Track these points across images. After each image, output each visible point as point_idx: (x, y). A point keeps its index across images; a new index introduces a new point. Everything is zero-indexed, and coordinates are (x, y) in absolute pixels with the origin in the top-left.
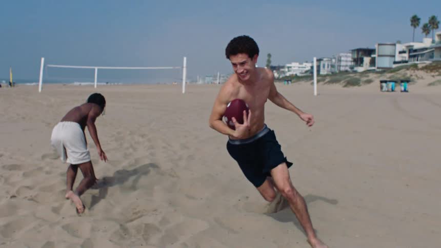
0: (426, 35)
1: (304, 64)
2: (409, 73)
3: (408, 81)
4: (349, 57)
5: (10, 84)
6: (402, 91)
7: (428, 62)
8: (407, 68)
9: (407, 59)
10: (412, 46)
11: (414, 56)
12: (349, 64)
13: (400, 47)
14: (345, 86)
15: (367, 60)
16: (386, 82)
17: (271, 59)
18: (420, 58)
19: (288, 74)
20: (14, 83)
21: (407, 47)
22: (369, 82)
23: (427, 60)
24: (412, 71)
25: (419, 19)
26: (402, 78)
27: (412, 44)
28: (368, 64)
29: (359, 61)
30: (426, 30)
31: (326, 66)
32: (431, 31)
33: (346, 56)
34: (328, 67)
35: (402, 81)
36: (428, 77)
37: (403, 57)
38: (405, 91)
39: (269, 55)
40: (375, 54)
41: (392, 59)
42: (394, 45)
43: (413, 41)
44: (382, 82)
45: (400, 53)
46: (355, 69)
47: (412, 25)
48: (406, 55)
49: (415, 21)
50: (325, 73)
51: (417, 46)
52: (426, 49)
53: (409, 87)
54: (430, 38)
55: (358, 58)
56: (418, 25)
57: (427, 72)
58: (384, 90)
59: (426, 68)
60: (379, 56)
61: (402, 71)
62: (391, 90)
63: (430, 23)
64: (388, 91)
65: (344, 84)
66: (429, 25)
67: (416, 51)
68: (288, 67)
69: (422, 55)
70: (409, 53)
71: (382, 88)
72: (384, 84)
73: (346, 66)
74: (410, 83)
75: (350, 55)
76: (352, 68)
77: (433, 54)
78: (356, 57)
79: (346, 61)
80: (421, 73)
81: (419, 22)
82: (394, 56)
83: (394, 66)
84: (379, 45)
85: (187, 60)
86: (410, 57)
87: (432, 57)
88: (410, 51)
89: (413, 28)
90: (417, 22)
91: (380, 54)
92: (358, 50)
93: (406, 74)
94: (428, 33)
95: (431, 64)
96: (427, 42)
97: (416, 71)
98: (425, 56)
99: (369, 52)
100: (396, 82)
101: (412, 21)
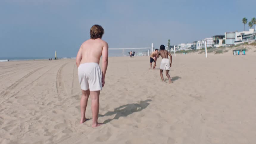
0: (251, 27)
1: (187, 44)
2: (245, 47)
3: (245, 50)
4: (211, 40)
5: (55, 58)
6: (243, 55)
7: (253, 41)
8: (243, 44)
9: (241, 40)
10: (244, 33)
11: (245, 38)
12: (212, 43)
13: (237, 34)
14: (216, 53)
15: (221, 41)
16: (235, 51)
17: (170, 42)
18: (248, 39)
19: (179, 50)
20: (57, 58)
21: (241, 34)
22: (227, 51)
23: (252, 40)
24: (246, 46)
25: (246, 20)
26: (242, 49)
27: (243, 32)
28: (222, 43)
29: (217, 42)
30: (251, 25)
31: (199, 45)
32: (253, 25)
33: (210, 40)
34: (200, 45)
35: (243, 50)
36: (253, 48)
37: (239, 39)
38: (244, 54)
39: (169, 41)
40: (225, 37)
41: (234, 40)
42: (235, 33)
43: (244, 31)
44: (233, 51)
45: (238, 37)
46: (215, 46)
47: (243, 22)
48: (241, 38)
49: (245, 20)
50: (199, 48)
51: (246, 33)
52: (251, 34)
53: (246, 53)
54: (253, 28)
55: (216, 40)
56: (246, 22)
57: (253, 46)
58: (234, 54)
59: (252, 44)
60: (227, 39)
61: (241, 46)
62: (238, 54)
63: (252, 21)
64: (236, 55)
65: (215, 53)
66: (252, 22)
67: (246, 35)
68: (179, 46)
69: (249, 38)
70: (242, 37)
71: (233, 53)
72: (235, 52)
73: (210, 44)
74: (246, 51)
75: (212, 39)
76: (213, 45)
77: (255, 37)
78: (215, 39)
79: (210, 42)
80: (250, 46)
81: (247, 21)
82: (235, 39)
83: (236, 44)
84: (227, 33)
85: (153, 44)
86: (243, 39)
87: (254, 38)
88: (243, 36)
89: (244, 24)
90: (246, 21)
91: (228, 37)
92: (216, 36)
93: (243, 47)
94: (252, 26)
95: (254, 42)
96: (251, 31)
97: (248, 46)
98: (251, 38)
99: (222, 37)
100: (240, 51)
101: (243, 21)
